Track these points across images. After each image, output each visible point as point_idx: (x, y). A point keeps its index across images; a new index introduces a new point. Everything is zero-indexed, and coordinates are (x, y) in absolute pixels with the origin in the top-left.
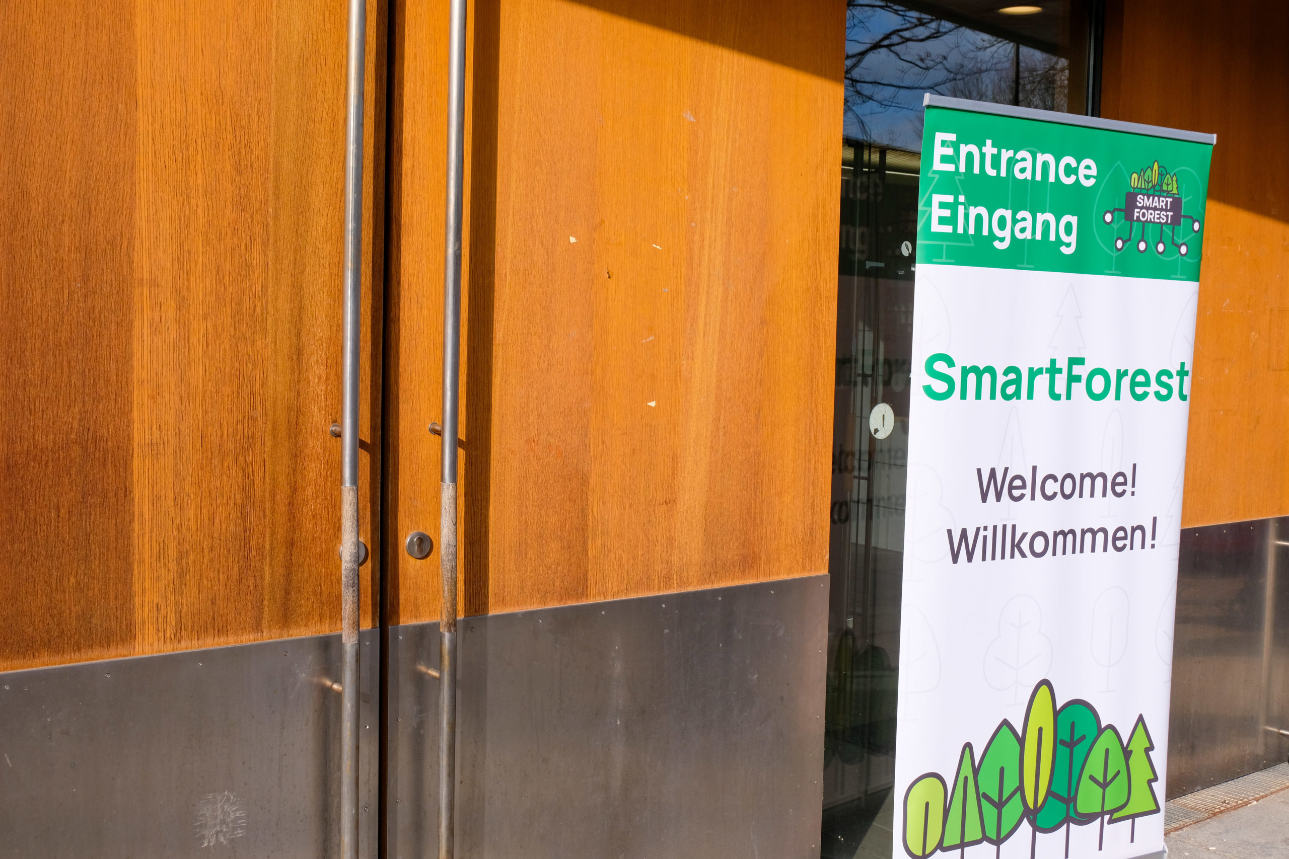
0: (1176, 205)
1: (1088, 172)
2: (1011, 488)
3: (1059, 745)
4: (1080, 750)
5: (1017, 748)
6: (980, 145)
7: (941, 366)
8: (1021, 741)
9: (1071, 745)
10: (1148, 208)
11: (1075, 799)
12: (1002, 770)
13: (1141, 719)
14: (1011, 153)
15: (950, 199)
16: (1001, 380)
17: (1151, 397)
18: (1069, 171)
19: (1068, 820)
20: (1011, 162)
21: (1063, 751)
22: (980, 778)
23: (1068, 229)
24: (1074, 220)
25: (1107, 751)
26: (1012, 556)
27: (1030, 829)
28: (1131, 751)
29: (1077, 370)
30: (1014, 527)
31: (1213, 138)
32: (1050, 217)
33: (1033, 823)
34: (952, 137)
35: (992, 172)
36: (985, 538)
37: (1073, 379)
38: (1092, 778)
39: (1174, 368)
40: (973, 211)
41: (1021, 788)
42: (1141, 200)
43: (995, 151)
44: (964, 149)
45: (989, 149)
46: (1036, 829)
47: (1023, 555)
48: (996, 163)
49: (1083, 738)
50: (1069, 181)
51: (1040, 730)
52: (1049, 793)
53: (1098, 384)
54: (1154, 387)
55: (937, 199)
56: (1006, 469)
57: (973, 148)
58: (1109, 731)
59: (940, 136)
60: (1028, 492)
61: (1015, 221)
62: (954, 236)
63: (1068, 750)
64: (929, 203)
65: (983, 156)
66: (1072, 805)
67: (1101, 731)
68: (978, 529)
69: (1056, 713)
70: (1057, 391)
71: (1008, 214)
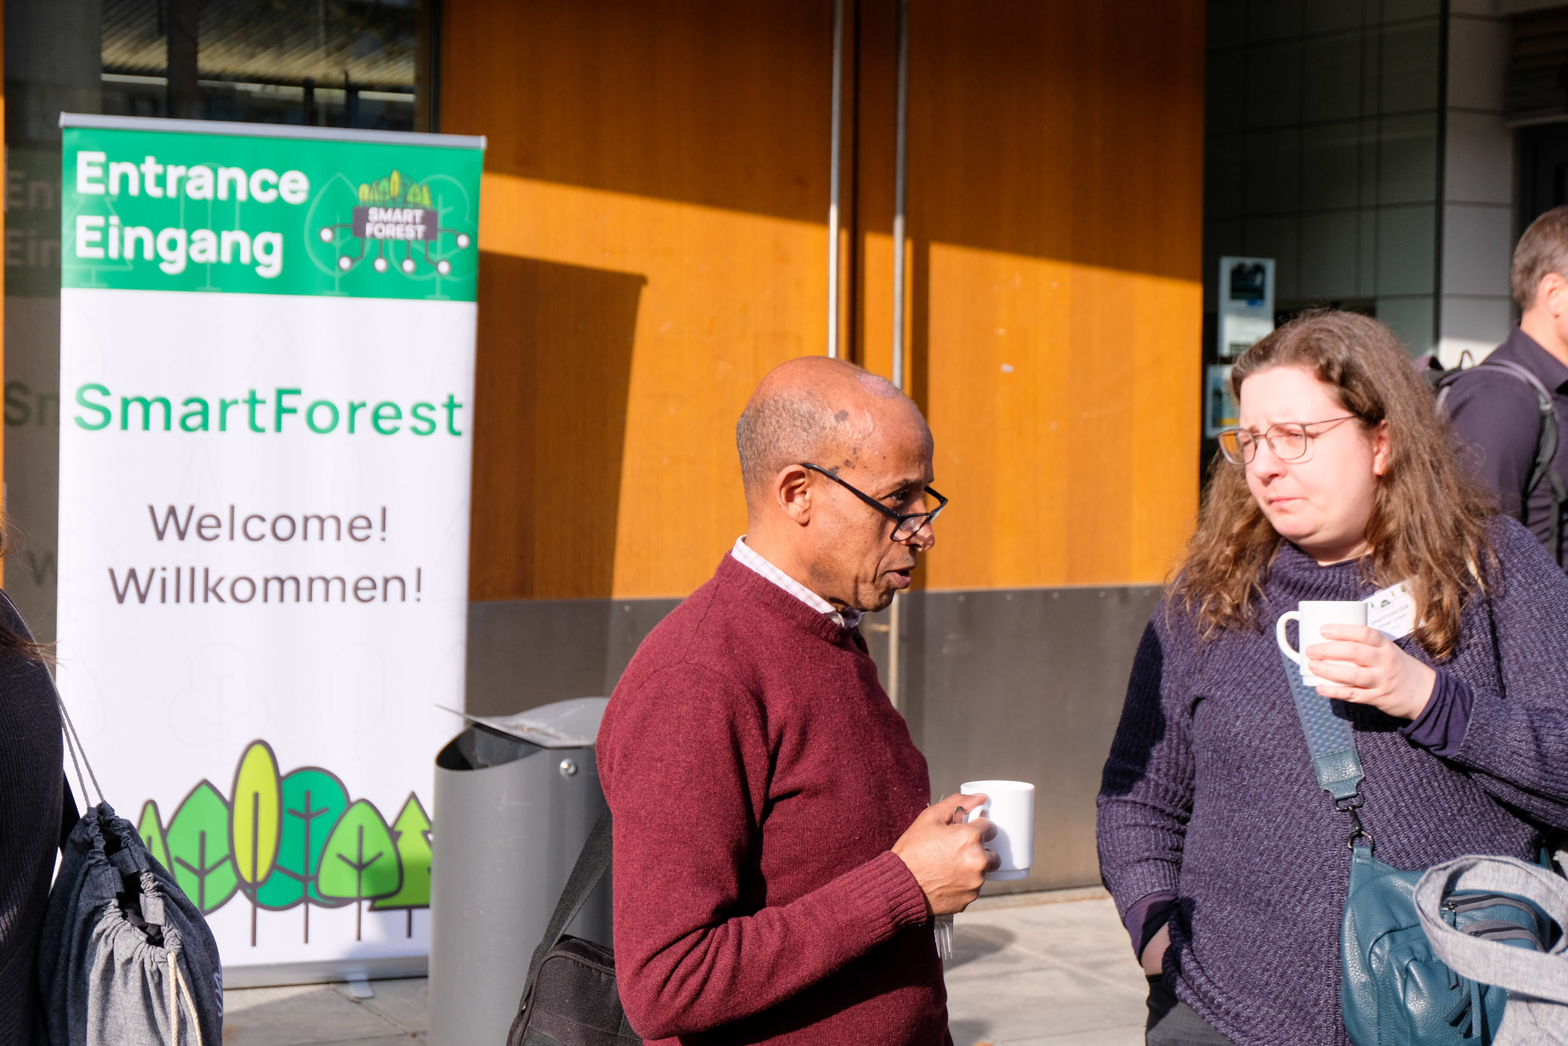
0: (430, 219)
1: (294, 187)
2: (200, 526)
3: (288, 817)
4: (319, 825)
5: (224, 812)
6: (138, 161)
7: (94, 396)
8: (230, 806)
9: (307, 816)
10: (386, 223)
11: (316, 878)
12: (203, 836)
13: (413, 796)
14: (181, 170)
15: (99, 221)
16: (177, 411)
17: (405, 433)
18: (265, 186)
19: (306, 900)
20: (182, 182)
21: (295, 825)
22: (170, 839)
23: (268, 249)
24: (276, 240)
25: (361, 829)
26: (206, 600)
27: (248, 905)
28: (399, 834)
29: (288, 401)
30: (207, 571)
31: (482, 142)
32: (241, 237)
33: (252, 898)
34: (100, 157)
35: (154, 191)
36: (164, 581)
37: (281, 411)
38: (341, 857)
39: (439, 400)
40: (131, 234)
41: (232, 857)
42: (374, 214)
43: (159, 169)
44: (116, 169)
45: (151, 167)
46: (256, 904)
47: (221, 600)
48: (161, 181)
49: (325, 810)
50: (269, 196)
51: (256, 796)
52: (275, 866)
53: (323, 417)
54: (408, 420)
55: (83, 221)
56: (192, 509)
57: (129, 168)
58: (363, 806)
59: (83, 157)
60: (224, 531)
61: (190, 242)
62: (107, 260)
63: (301, 823)
64: (74, 226)
65: (142, 178)
66: (311, 885)
67: (350, 805)
68: (153, 571)
69: (280, 780)
70: (259, 423)
71: (180, 235)
